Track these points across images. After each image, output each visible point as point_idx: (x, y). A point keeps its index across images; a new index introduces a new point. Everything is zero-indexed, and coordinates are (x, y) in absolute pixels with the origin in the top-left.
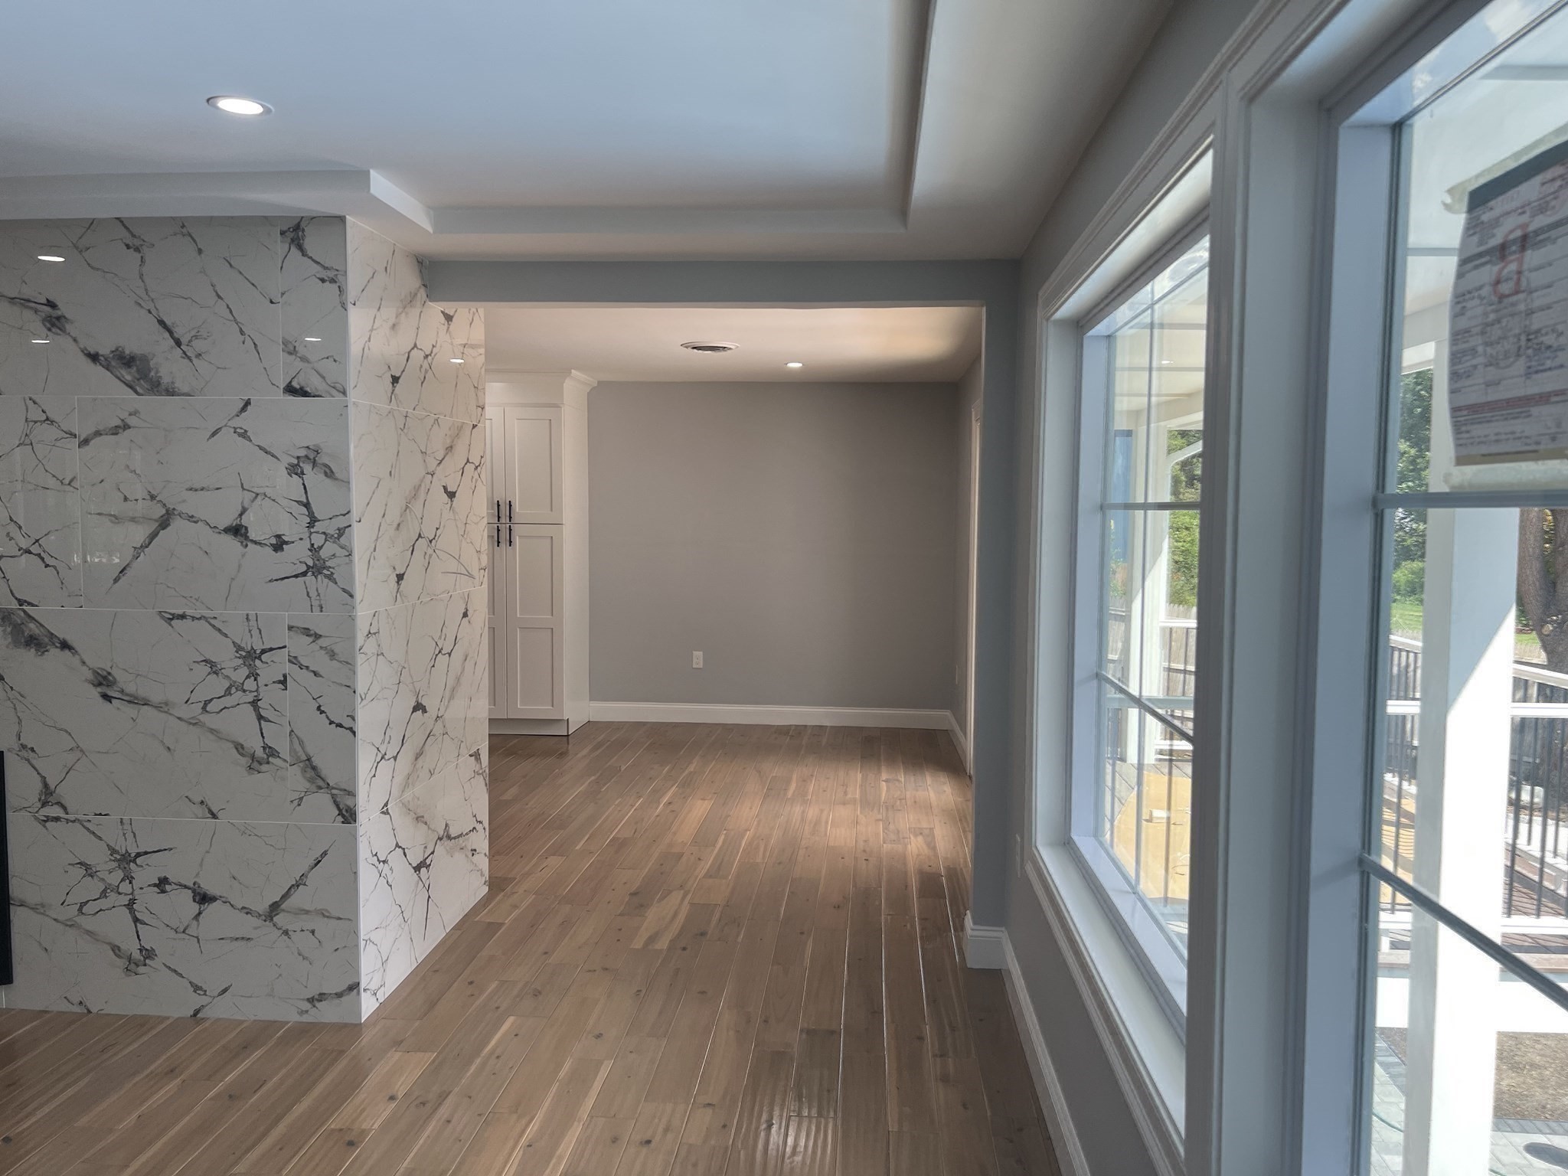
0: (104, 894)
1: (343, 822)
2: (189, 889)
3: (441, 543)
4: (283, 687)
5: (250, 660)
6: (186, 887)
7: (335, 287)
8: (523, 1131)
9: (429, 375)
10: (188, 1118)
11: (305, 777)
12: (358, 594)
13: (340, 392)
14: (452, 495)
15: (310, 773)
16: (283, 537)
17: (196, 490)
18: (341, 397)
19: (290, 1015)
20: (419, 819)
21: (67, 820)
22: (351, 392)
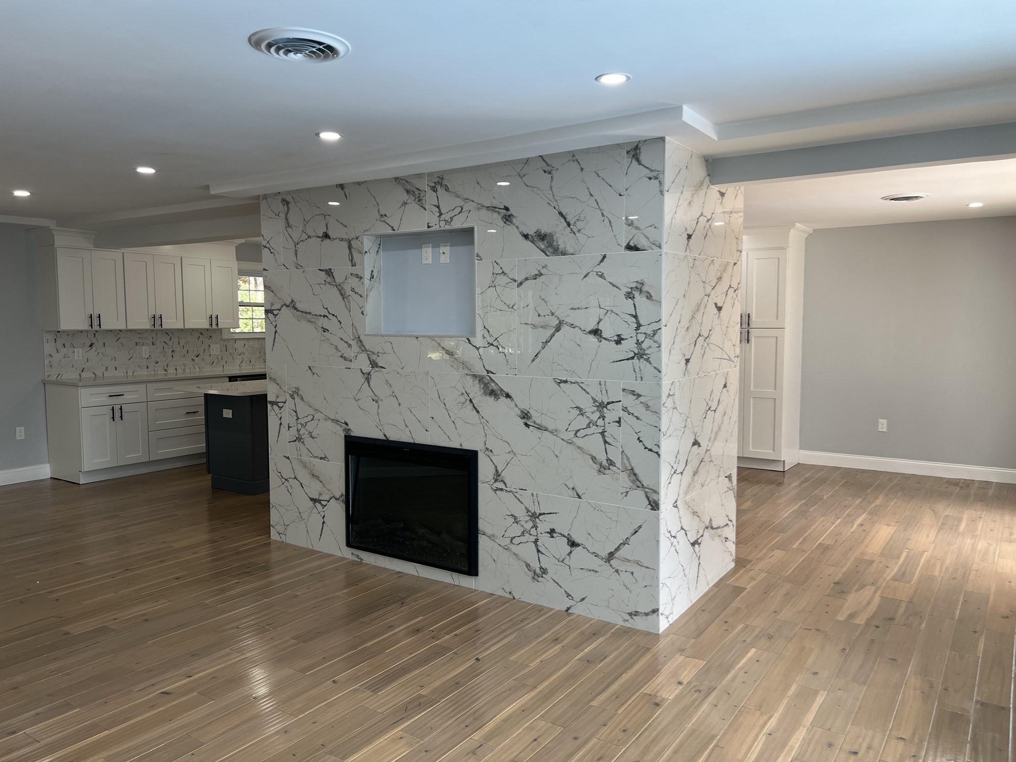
0: (523, 534)
1: (651, 509)
2: (566, 537)
3: (712, 340)
4: (618, 425)
5: (600, 408)
6: (564, 536)
7: (657, 182)
8: (765, 723)
9: (710, 233)
10: (566, 668)
11: (630, 480)
12: (664, 369)
13: (657, 246)
14: (719, 309)
15: (633, 477)
16: (621, 336)
17: (575, 309)
18: (657, 250)
19: (618, 621)
20: (695, 513)
21: (506, 490)
22: (664, 247)
